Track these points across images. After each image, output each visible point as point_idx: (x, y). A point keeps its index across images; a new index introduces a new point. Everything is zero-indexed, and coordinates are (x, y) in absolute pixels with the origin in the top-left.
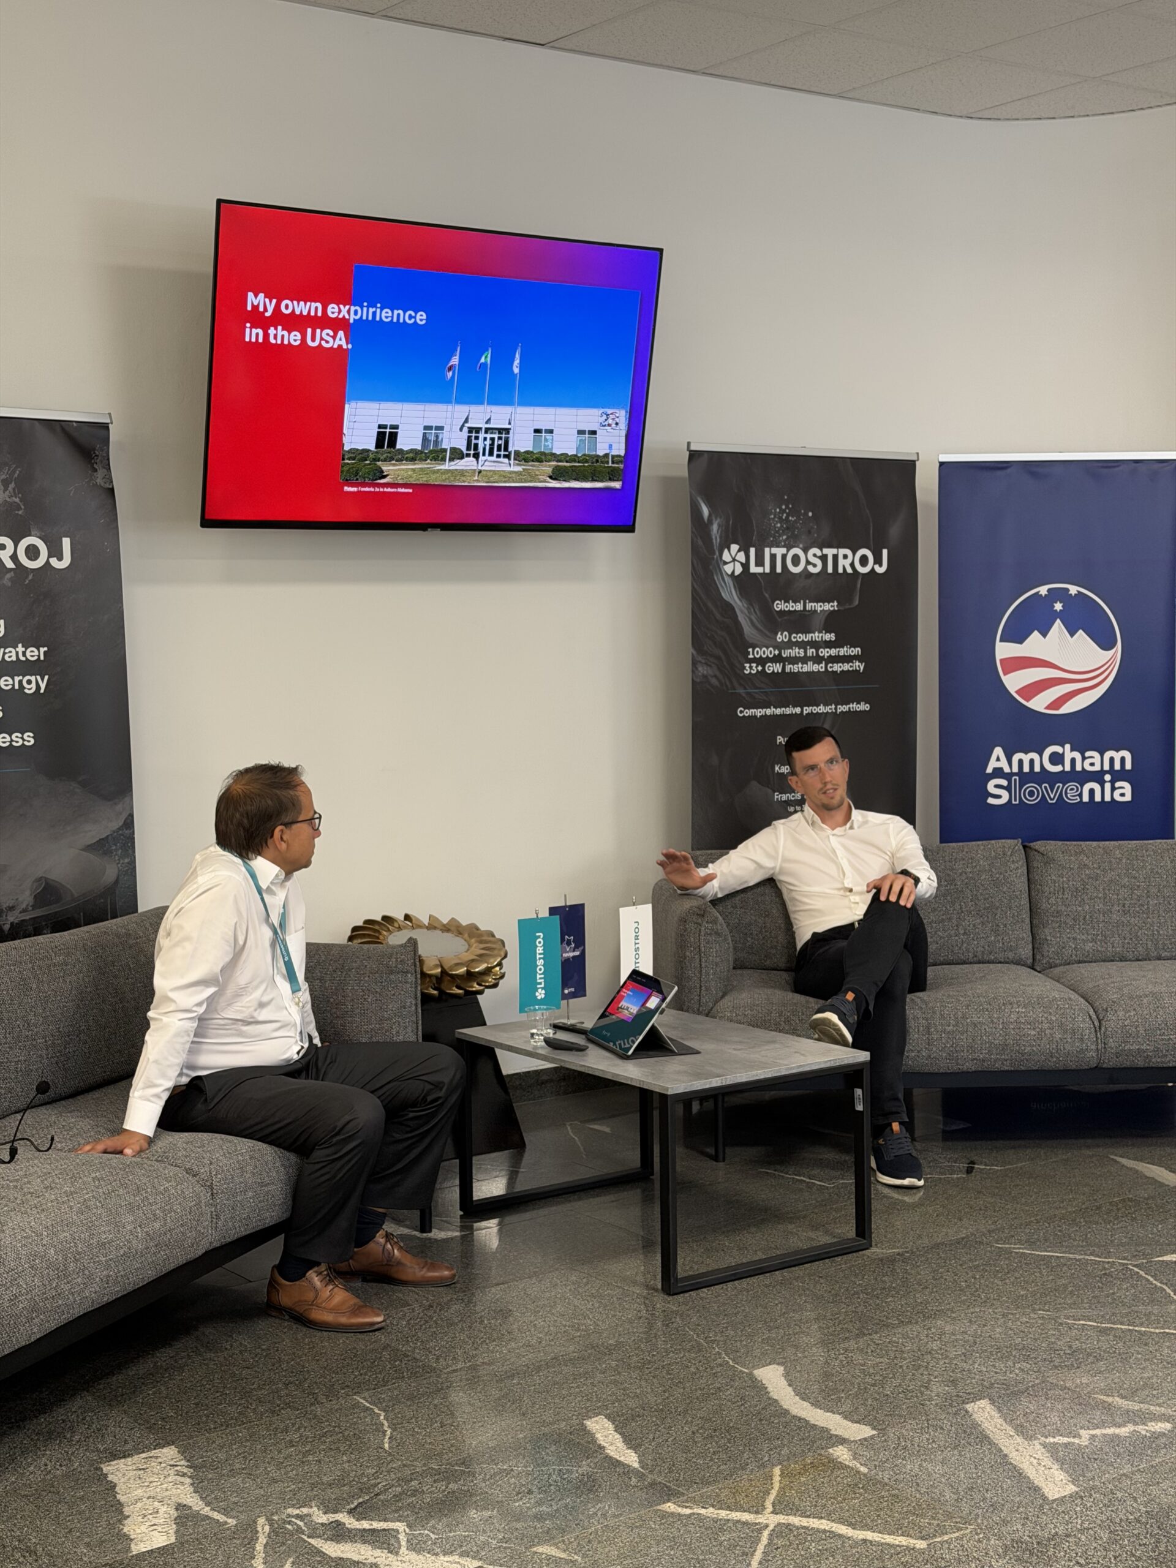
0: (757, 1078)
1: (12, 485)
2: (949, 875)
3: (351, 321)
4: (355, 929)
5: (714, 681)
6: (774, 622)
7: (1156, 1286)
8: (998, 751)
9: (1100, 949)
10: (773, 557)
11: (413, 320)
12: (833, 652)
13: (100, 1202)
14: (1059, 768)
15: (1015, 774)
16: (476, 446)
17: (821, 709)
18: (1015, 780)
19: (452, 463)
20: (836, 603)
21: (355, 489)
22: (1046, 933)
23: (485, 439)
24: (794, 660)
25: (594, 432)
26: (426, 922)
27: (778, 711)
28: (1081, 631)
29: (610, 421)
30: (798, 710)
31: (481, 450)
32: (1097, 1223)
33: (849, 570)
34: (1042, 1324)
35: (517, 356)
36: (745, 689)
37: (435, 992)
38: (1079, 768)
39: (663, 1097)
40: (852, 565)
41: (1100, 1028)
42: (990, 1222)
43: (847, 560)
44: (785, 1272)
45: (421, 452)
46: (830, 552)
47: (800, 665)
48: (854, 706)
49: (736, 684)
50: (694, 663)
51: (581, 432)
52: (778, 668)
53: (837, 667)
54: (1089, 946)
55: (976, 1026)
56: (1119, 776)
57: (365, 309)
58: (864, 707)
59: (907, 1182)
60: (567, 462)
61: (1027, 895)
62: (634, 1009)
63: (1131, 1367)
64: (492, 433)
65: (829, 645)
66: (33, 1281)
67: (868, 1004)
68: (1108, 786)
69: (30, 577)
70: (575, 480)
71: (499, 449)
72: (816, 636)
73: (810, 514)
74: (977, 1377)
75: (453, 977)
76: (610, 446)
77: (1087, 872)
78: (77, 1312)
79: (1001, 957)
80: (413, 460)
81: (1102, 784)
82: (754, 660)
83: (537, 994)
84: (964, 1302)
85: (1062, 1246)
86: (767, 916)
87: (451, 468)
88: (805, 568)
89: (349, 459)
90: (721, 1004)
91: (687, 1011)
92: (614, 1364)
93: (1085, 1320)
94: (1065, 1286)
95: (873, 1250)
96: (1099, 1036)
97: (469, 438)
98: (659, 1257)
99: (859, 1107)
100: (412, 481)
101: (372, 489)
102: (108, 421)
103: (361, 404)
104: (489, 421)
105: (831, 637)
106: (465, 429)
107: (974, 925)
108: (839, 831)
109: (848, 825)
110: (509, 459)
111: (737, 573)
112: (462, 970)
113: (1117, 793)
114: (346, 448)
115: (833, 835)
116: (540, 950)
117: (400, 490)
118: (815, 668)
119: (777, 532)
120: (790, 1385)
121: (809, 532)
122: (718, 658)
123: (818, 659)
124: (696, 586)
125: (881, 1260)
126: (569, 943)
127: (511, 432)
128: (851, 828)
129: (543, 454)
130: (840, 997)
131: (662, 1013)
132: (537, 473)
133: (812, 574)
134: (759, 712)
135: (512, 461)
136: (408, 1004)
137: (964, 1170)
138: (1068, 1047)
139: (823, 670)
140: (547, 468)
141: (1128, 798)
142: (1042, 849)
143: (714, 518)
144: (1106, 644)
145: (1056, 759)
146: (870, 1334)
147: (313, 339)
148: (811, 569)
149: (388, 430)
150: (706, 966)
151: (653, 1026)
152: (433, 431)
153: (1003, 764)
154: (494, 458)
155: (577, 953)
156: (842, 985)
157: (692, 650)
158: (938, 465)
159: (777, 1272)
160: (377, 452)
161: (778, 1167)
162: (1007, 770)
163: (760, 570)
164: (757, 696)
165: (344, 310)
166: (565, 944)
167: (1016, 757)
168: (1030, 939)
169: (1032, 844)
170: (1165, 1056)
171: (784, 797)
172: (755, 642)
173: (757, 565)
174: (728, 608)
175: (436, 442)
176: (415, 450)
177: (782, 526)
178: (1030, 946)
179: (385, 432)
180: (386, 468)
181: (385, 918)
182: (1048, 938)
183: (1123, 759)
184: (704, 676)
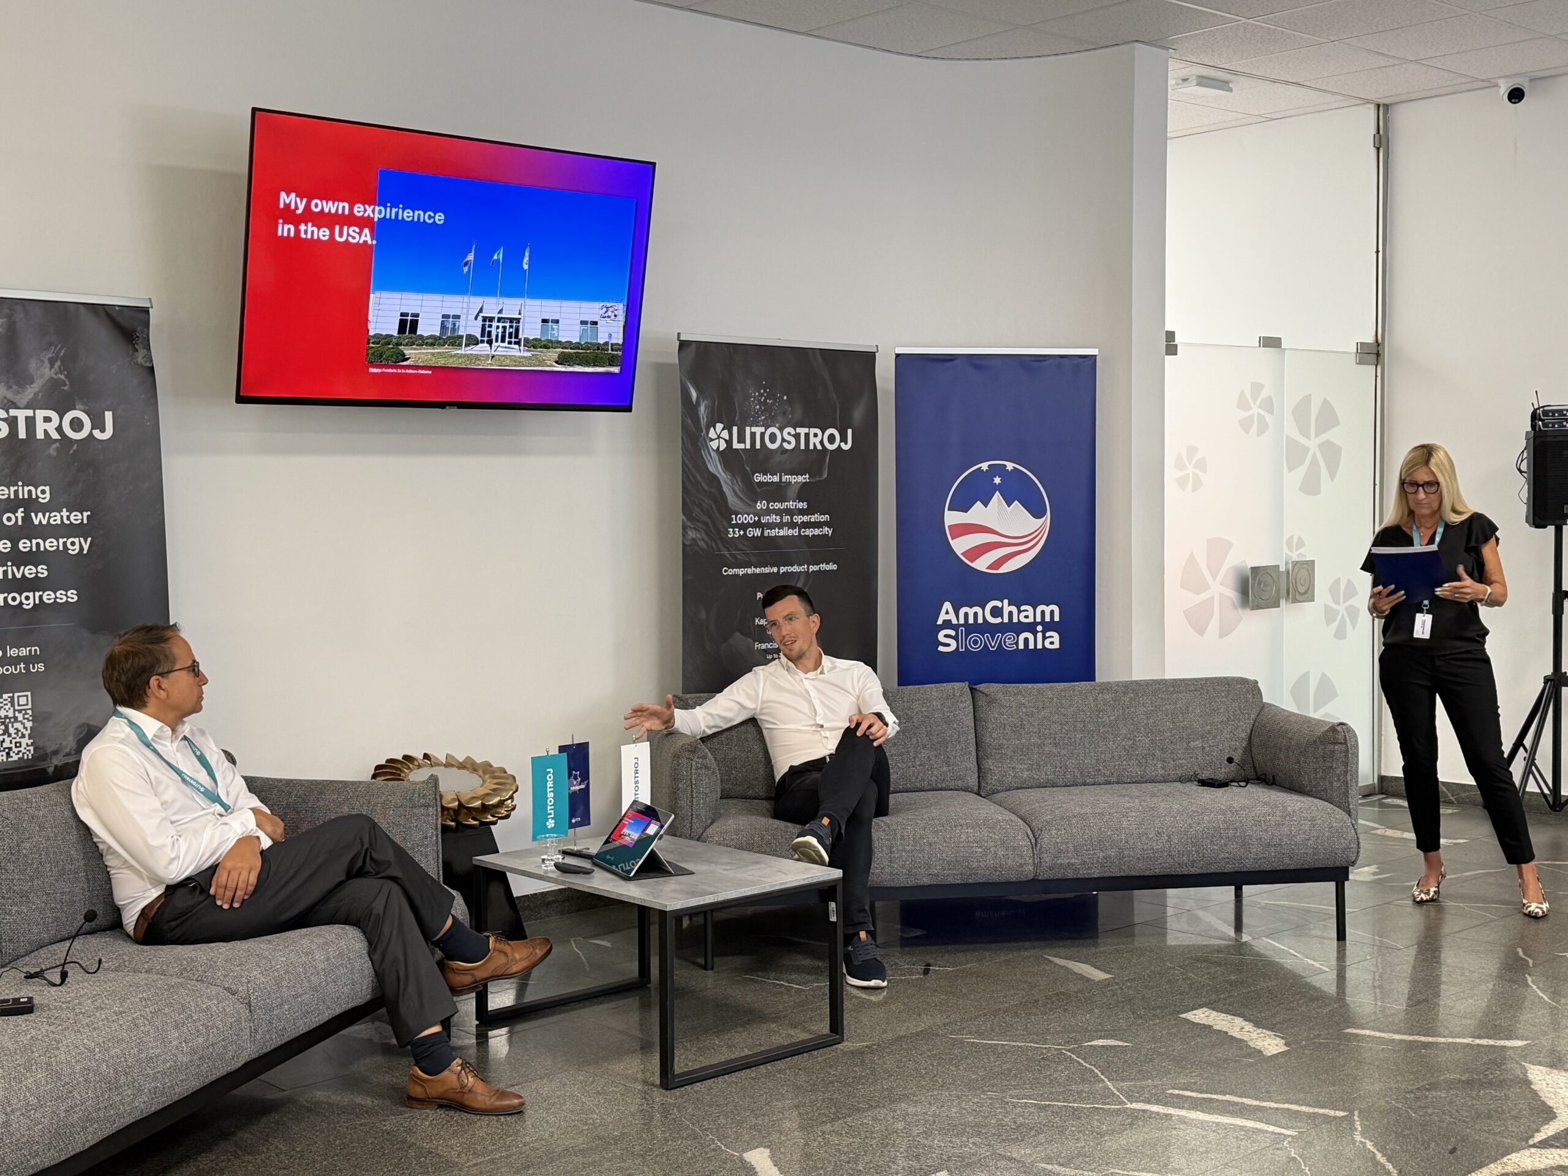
0: (745, 895)
1: (58, 363)
2: (907, 714)
3: (376, 219)
4: (378, 767)
5: (701, 543)
6: (754, 492)
7: (1086, 1067)
8: (947, 606)
9: (1035, 776)
10: (753, 435)
11: (432, 220)
12: (805, 518)
13: (148, 1020)
14: (998, 620)
15: (962, 625)
16: (490, 333)
17: (795, 569)
18: (962, 630)
19: (468, 348)
20: (807, 476)
21: (379, 370)
22: (989, 763)
23: (498, 327)
24: (771, 526)
25: (595, 323)
26: (444, 761)
27: (758, 571)
28: (1016, 502)
29: (610, 313)
30: (775, 570)
31: (494, 337)
32: (1035, 1015)
33: (819, 447)
34: (991, 1104)
35: (527, 254)
36: (729, 550)
37: (453, 823)
38: (1015, 620)
39: (663, 913)
40: (822, 442)
41: (1036, 845)
42: (945, 1017)
43: (817, 437)
44: (769, 1066)
45: (440, 338)
46: (802, 431)
47: (777, 530)
48: (824, 567)
49: (720, 545)
50: (684, 528)
51: (583, 323)
52: (757, 532)
53: (809, 532)
54: (1026, 774)
55: (931, 845)
56: (1048, 626)
57: (388, 209)
58: (832, 567)
59: (873, 983)
60: (571, 349)
61: (973, 730)
62: (635, 836)
63: (1067, 1139)
64: (504, 322)
65: (802, 512)
66: (87, 1094)
67: (840, 828)
68: (1040, 635)
69: (75, 447)
70: (578, 364)
71: (510, 337)
72: (791, 504)
73: (785, 398)
74: (937, 1152)
75: (469, 809)
76: (610, 336)
77: (1024, 710)
78: (128, 1120)
79: (952, 785)
80: (432, 345)
81: (1035, 633)
82: (737, 525)
83: (548, 824)
84: (923, 1087)
85: (1006, 1036)
86: (750, 751)
87: (467, 352)
88: (781, 444)
89: (373, 343)
90: (710, 831)
91: (680, 836)
92: (618, 1153)
93: (1026, 1099)
94: (1010, 1070)
95: (845, 1044)
96: (1035, 852)
97: (483, 327)
98: (657, 1057)
99: (833, 919)
100: (431, 363)
101: (395, 371)
102: (149, 306)
103: (385, 294)
104: (500, 312)
105: (802, 505)
106: (480, 318)
107: (929, 757)
108: (811, 675)
109: (819, 670)
110: (520, 346)
111: (721, 449)
112: (478, 803)
113: (1047, 642)
114: (371, 333)
115: (806, 678)
116: (550, 784)
117: (420, 371)
118: (790, 532)
119: (757, 413)
120: (775, 1165)
121: (785, 413)
122: (705, 523)
123: (792, 525)
124: (685, 459)
125: (852, 1052)
126: (576, 778)
127: (521, 321)
128: (822, 673)
129: (550, 341)
130: (816, 822)
131: (660, 839)
132: (544, 358)
133: (787, 450)
134: (741, 572)
135: (522, 348)
136: (429, 835)
137: (922, 971)
138: (1010, 862)
139: (797, 534)
140: (554, 354)
141: (1057, 646)
142: (986, 691)
143: (701, 400)
144: (1037, 513)
145: (997, 612)
146: (844, 1118)
147: (341, 235)
148: (785, 445)
149: (409, 318)
150: (697, 797)
151: (652, 850)
152: (451, 320)
153: (952, 617)
154: (506, 344)
155: (583, 786)
156: (817, 811)
157: (682, 517)
158: (895, 356)
159: (761, 1066)
160: (399, 337)
161: (760, 973)
162: (955, 622)
163: (742, 446)
164: (739, 557)
165: (369, 209)
166: (572, 779)
167: (963, 611)
168: (976, 769)
169: (977, 687)
170: (1090, 868)
171: (764, 646)
172: (737, 509)
173: (739, 442)
174: (714, 479)
175: (454, 329)
176: (435, 336)
177: (760, 408)
178: (977, 774)
179: (407, 320)
180: (407, 352)
181: (406, 757)
182: (992, 768)
183: (1052, 612)
184: (693, 540)
